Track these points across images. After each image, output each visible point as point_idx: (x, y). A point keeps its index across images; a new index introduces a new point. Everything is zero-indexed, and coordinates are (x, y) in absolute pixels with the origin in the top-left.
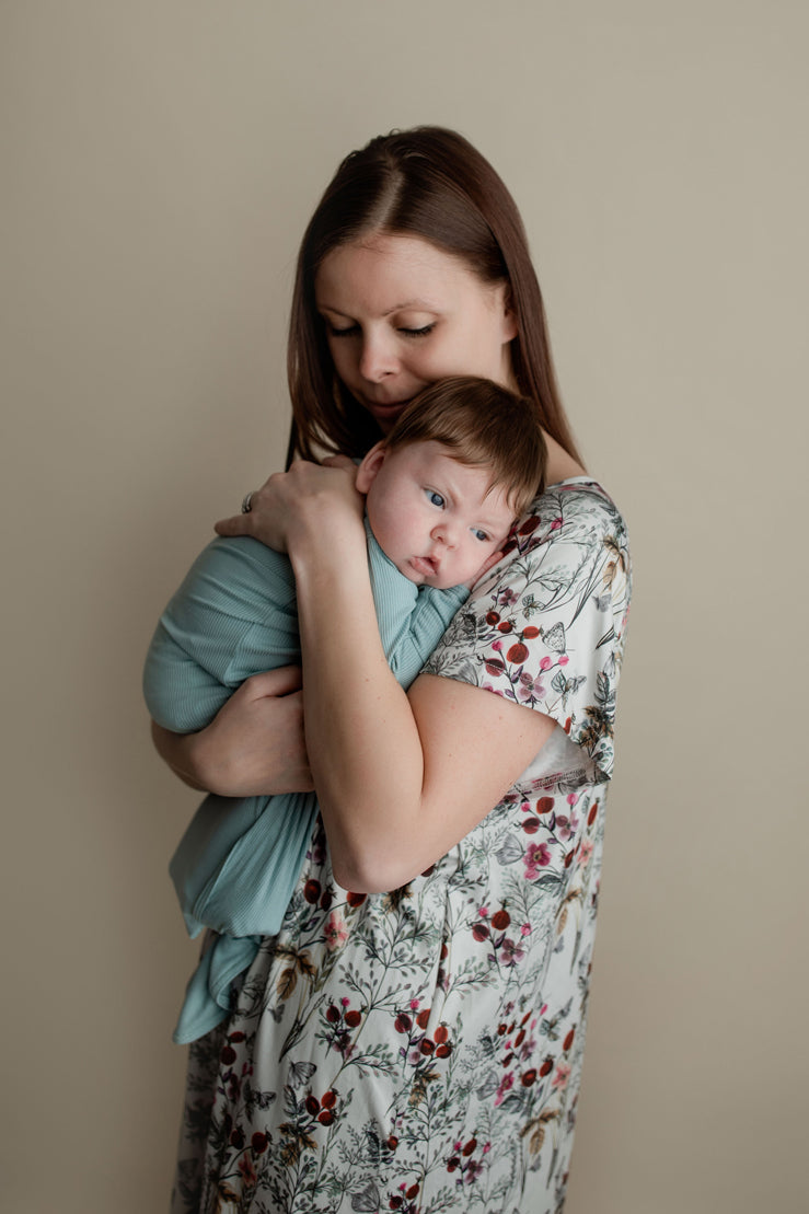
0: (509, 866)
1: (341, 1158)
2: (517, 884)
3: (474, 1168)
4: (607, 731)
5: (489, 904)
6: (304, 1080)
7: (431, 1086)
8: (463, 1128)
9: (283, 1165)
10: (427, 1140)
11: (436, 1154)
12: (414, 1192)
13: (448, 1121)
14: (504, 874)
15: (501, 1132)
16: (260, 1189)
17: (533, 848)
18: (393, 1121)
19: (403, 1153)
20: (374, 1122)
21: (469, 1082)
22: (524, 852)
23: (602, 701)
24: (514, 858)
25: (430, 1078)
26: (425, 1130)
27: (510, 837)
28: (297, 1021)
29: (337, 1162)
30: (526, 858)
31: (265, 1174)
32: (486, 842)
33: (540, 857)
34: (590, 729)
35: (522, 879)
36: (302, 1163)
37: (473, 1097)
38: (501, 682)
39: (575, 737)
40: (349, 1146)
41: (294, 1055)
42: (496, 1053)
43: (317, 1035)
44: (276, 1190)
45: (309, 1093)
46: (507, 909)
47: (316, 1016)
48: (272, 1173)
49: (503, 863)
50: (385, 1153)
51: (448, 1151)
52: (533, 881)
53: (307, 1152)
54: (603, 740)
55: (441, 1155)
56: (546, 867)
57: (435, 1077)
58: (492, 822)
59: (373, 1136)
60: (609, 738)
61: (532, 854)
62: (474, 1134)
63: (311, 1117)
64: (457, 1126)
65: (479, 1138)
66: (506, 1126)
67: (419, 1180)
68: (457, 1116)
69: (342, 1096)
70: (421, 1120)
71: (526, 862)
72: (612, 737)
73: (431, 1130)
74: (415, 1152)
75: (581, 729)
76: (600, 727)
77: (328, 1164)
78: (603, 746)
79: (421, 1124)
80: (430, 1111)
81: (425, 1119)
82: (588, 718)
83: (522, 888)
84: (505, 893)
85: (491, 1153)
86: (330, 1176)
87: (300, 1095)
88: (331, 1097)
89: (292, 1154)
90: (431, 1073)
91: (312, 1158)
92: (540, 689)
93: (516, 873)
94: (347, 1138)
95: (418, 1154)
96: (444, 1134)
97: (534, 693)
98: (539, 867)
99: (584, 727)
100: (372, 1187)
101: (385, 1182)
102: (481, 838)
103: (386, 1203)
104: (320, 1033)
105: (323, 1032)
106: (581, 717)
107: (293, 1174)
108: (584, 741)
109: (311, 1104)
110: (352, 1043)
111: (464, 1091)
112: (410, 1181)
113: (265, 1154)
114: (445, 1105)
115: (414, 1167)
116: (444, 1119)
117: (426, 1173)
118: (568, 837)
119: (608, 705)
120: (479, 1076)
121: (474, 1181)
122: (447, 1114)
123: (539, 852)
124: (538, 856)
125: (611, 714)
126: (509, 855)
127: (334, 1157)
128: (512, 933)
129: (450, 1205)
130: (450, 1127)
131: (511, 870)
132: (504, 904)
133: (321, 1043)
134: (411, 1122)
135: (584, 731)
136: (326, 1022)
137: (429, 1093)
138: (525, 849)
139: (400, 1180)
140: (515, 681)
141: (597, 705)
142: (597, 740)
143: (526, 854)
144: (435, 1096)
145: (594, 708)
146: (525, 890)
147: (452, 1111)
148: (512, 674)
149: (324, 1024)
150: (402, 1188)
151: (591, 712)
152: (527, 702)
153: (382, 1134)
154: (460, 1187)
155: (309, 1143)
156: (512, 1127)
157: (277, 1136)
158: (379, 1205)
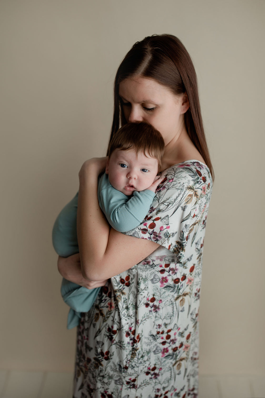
0: (155, 284)
1: (110, 370)
2: (158, 289)
3: (156, 375)
4: (183, 250)
5: (149, 296)
6: (100, 346)
7: (137, 352)
8: (150, 363)
9: (94, 368)
10: (138, 367)
11: (141, 371)
12: (134, 380)
13: (144, 361)
14: (154, 287)
15: (166, 365)
16: (89, 373)
17: (163, 278)
18: (126, 362)
19: (130, 370)
20: (120, 361)
21: (149, 349)
22: (160, 280)
23: (181, 240)
24: (157, 282)
25: (136, 350)
26: (137, 365)
27: (155, 275)
28: (99, 329)
29: (110, 371)
30: (161, 281)
31: (90, 369)
32: (147, 276)
33: (165, 280)
34: (177, 248)
35: (159, 288)
36: (100, 369)
37: (152, 354)
38: (147, 236)
39: (172, 250)
40: (113, 367)
41: (98, 339)
42: (158, 340)
43: (104, 335)
44: (93, 374)
45: (102, 350)
46: (155, 297)
47: (104, 329)
48: (92, 370)
49: (153, 283)
50: (124, 370)
51: (146, 370)
52: (163, 287)
53: (100, 367)
54: (181, 252)
55: (143, 371)
56: (167, 283)
57: (138, 349)
58: (149, 270)
59: (120, 366)
60: (183, 252)
61: (162, 280)
62: (155, 365)
63: (102, 357)
64: (148, 363)
65: (157, 366)
66: (168, 363)
67: (136, 377)
68: (147, 359)
69: (111, 353)
70: (135, 362)
71: (161, 283)
72: (184, 251)
73: (139, 364)
74: (134, 371)
75: (174, 247)
76: (181, 248)
77: (107, 371)
78: (181, 254)
79: (135, 363)
80: (138, 359)
81: (137, 362)
82: (177, 244)
83: (159, 290)
84: (154, 292)
85: (162, 371)
86: (107, 374)
87: (99, 350)
88: (108, 353)
89: (97, 366)
90: (137, 348)
91: (102, 369)
92: (160, 237)
93: (157, 286)
94: (112, 365)
95: (135, 371)
96: (144, 365)
97: (158, 238)
98: (165, 283)
99: (175, 247)
100: (120, 379)
101: (125, 377)
102: (145, 275)
103: (125, 383)
104: (105, 334)
105: (106, 334)
106: (174, 244)
107: (97, 371)
108: (175, 251)
109: (102, 353)
110: (114, 339)
111: (148, 352)
112: (133, 378)
113: (90, 364)
114: (142, 357)
115: (134, 374)
116: (143, 361)
117: (138, 376)
118: (174, 274)
119: (183, 241)
120: (153, 347)
121: (156, 378)
122: (144, 359)
123: (165, 279)
124: (164, 280)
125: (184, 244)
126: (155, 281)
127: (109, 369)
128: (156, 303)
129: (148, 385)
130: (146, 363)
131: (156, 285)
132: (154, 295)
133: (106, 337)
134: (132, 363)
135: (175, 248)
136: (107, 331)
137: (137, 354)
138: (160, 278)
139: (130, 377)
140: (151, 234)
141: (180, 241)
142: (179, 252)
143: (161, 280)
144: (139, 355)
145: (179, 242)
146: (160, 290)
147: (146, 358)
148: (150, 232)
149: (107, 332)
150: (130, 379)
151: (178, 242)
152: (155, 241)
153: (123, 364)
154: (151, 380)
155: (101, 365)
156: (170, 364)
157: (93, 360)
158: (123, 383)
